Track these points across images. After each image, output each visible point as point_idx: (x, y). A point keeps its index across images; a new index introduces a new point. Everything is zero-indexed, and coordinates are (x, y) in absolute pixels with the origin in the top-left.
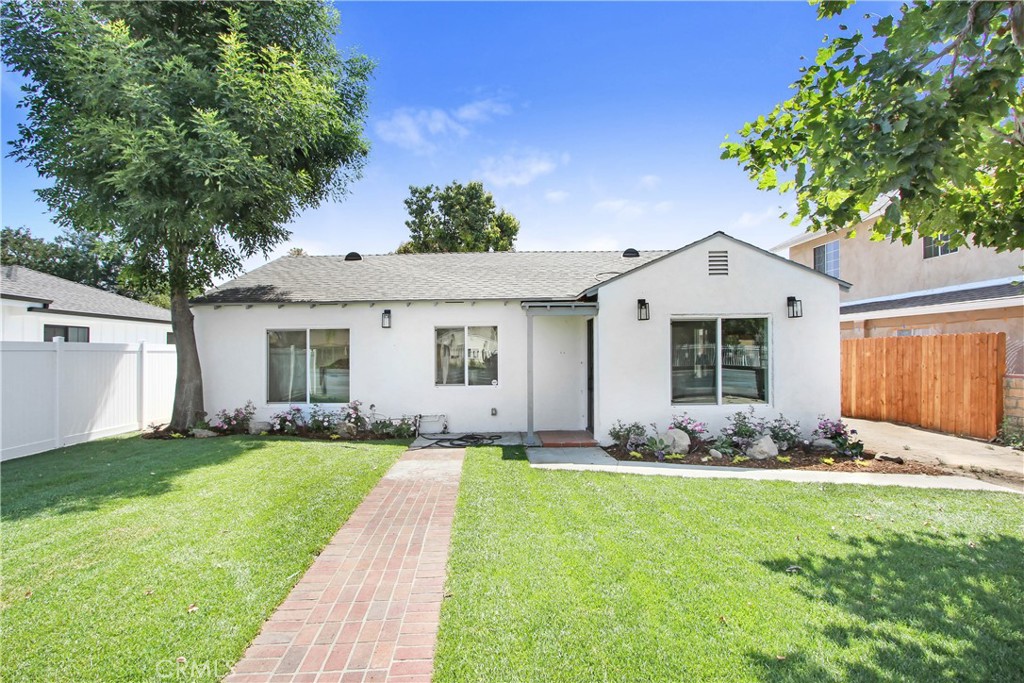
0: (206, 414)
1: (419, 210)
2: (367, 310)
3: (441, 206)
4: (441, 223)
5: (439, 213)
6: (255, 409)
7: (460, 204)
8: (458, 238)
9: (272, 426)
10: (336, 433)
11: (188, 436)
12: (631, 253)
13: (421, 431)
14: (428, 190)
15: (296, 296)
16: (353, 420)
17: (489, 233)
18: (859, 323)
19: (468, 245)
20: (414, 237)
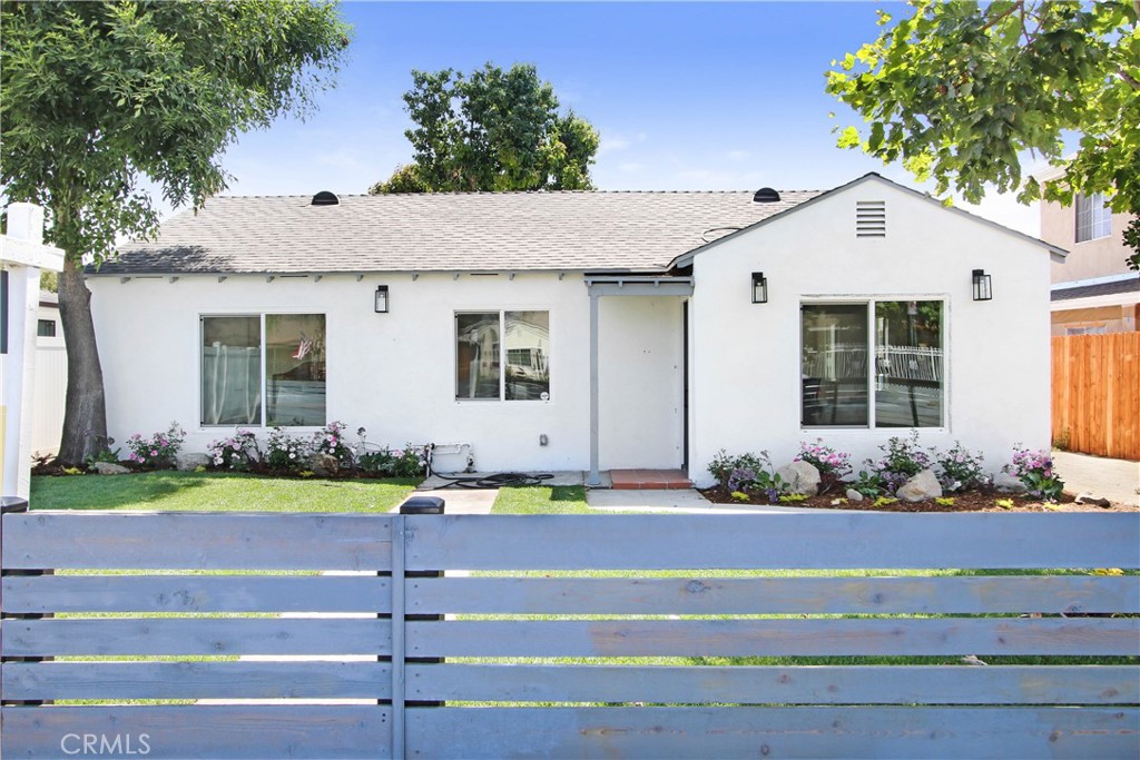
0: (112, 441)
1: (429, 113)
2: (352, 286)
3: (465, 105)
4: (465, 135)
5: (463, 117)
6: (184, 433)
7: (497, 102)
8: (494, 160)
9: (212, 459)
10: (308, 470)
11: (90, 472)
12: (767, 195)
13: (435, 467)
14: (444, 77)
15: (243, 263)
16: (332, 451)
17: (548, 152)
18: (1129, 308)
19: (511, 172)
20: (420, 158)
